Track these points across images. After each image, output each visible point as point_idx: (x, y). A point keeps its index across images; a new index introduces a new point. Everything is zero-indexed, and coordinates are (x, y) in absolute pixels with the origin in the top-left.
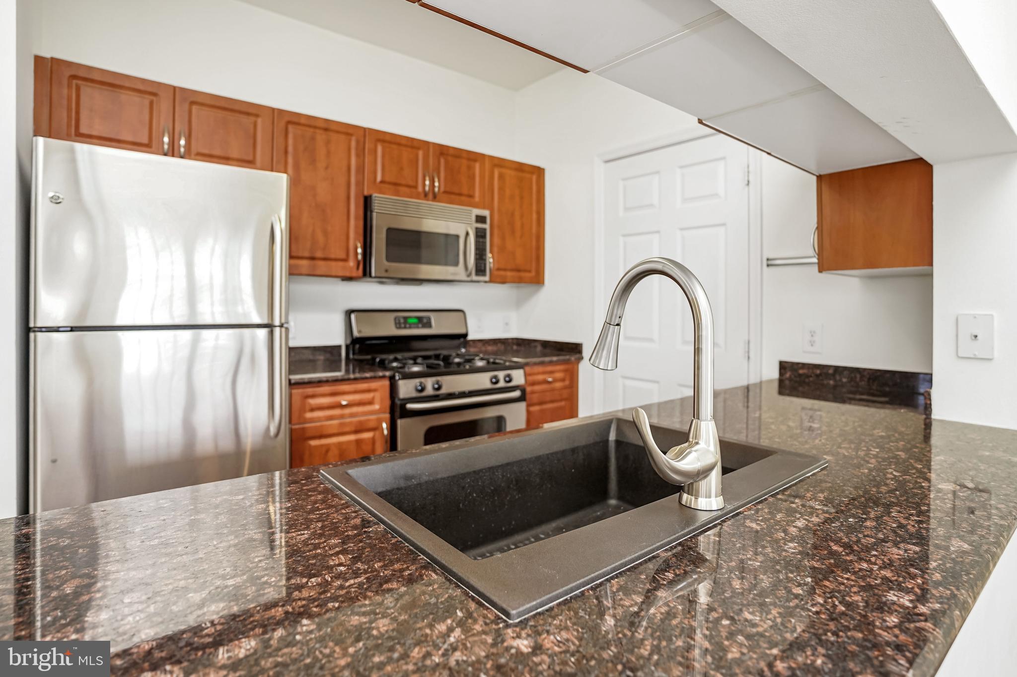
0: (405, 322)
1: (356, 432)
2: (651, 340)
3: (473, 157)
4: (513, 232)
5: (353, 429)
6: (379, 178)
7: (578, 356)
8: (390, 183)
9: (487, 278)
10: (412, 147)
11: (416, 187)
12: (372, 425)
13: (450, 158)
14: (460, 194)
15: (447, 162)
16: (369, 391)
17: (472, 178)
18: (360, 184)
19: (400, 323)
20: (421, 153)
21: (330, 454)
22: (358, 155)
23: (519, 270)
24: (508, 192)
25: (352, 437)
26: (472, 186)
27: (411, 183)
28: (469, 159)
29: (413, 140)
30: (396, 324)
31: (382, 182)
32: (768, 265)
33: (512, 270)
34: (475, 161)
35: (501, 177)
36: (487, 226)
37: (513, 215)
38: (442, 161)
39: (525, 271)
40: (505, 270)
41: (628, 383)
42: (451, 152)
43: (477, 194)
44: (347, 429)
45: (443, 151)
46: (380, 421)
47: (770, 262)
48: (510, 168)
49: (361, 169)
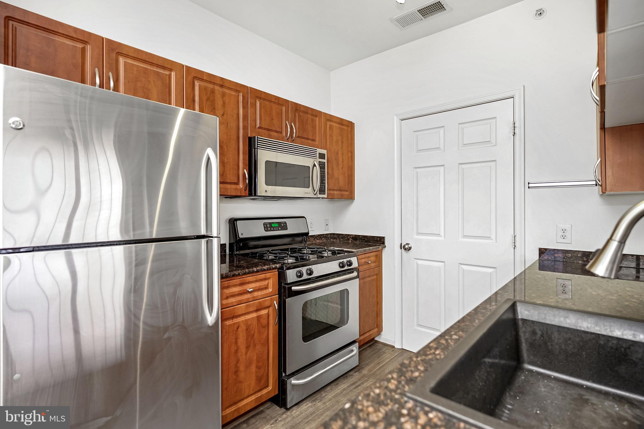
0: (271, 227)
1: (257, 311)
2: (439, 235)
3: (315, 113)
4: (338, 165)
5: (255, 309)
6: (258, 125)
7: (382, 246)
8: (265, 129)
9: (325, 196)
10: (278, 104)
11: (281, 133)
12: (267, 304)
13: (301, 114)
14: (307, 139)
15: (299, 116)
16: (265, 279)
17: (314, 127)
18: (245, 128)
19: (267, 227)
20: (284, 108)
21: (240, 329)
22: (244, 107)
23: (341, 190)
24: (335, 139)
25: (254, 315)
26: (314, 134)
27: (278, 130)
28: (312, 115)
29: (278, 98)
30: (265, 228)
31: (259, 128)
32: (529, 187)
33: (337, 190)
34: (316, 116)
35: (331, 127)
36: (325, 161)
37: (338, 153)
38: (297, 115)
39: (344, 191)
40: (334, 190)
41: (420, 262)
42: (302, 109)
43: (317, 139)
44: (251, 309)
45: (297, 108)
46: (272, 300)
47: (530, 185)
48: (336, 122)
49: (245, 117)
